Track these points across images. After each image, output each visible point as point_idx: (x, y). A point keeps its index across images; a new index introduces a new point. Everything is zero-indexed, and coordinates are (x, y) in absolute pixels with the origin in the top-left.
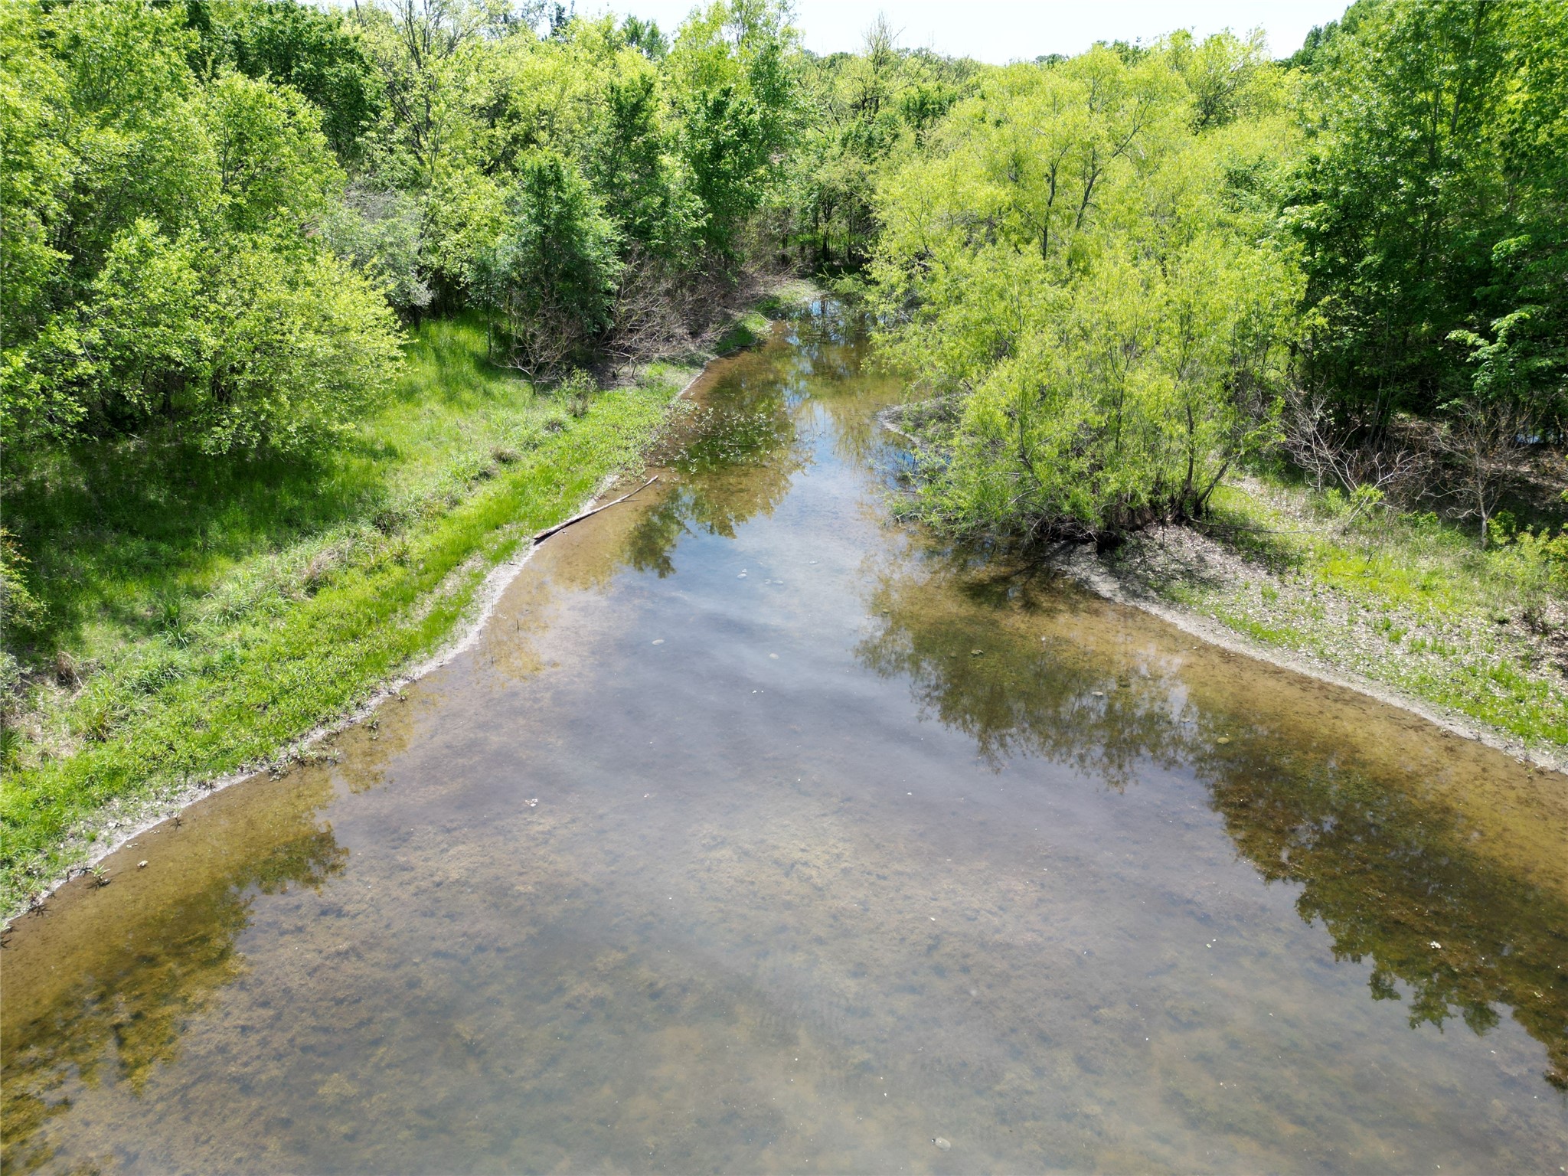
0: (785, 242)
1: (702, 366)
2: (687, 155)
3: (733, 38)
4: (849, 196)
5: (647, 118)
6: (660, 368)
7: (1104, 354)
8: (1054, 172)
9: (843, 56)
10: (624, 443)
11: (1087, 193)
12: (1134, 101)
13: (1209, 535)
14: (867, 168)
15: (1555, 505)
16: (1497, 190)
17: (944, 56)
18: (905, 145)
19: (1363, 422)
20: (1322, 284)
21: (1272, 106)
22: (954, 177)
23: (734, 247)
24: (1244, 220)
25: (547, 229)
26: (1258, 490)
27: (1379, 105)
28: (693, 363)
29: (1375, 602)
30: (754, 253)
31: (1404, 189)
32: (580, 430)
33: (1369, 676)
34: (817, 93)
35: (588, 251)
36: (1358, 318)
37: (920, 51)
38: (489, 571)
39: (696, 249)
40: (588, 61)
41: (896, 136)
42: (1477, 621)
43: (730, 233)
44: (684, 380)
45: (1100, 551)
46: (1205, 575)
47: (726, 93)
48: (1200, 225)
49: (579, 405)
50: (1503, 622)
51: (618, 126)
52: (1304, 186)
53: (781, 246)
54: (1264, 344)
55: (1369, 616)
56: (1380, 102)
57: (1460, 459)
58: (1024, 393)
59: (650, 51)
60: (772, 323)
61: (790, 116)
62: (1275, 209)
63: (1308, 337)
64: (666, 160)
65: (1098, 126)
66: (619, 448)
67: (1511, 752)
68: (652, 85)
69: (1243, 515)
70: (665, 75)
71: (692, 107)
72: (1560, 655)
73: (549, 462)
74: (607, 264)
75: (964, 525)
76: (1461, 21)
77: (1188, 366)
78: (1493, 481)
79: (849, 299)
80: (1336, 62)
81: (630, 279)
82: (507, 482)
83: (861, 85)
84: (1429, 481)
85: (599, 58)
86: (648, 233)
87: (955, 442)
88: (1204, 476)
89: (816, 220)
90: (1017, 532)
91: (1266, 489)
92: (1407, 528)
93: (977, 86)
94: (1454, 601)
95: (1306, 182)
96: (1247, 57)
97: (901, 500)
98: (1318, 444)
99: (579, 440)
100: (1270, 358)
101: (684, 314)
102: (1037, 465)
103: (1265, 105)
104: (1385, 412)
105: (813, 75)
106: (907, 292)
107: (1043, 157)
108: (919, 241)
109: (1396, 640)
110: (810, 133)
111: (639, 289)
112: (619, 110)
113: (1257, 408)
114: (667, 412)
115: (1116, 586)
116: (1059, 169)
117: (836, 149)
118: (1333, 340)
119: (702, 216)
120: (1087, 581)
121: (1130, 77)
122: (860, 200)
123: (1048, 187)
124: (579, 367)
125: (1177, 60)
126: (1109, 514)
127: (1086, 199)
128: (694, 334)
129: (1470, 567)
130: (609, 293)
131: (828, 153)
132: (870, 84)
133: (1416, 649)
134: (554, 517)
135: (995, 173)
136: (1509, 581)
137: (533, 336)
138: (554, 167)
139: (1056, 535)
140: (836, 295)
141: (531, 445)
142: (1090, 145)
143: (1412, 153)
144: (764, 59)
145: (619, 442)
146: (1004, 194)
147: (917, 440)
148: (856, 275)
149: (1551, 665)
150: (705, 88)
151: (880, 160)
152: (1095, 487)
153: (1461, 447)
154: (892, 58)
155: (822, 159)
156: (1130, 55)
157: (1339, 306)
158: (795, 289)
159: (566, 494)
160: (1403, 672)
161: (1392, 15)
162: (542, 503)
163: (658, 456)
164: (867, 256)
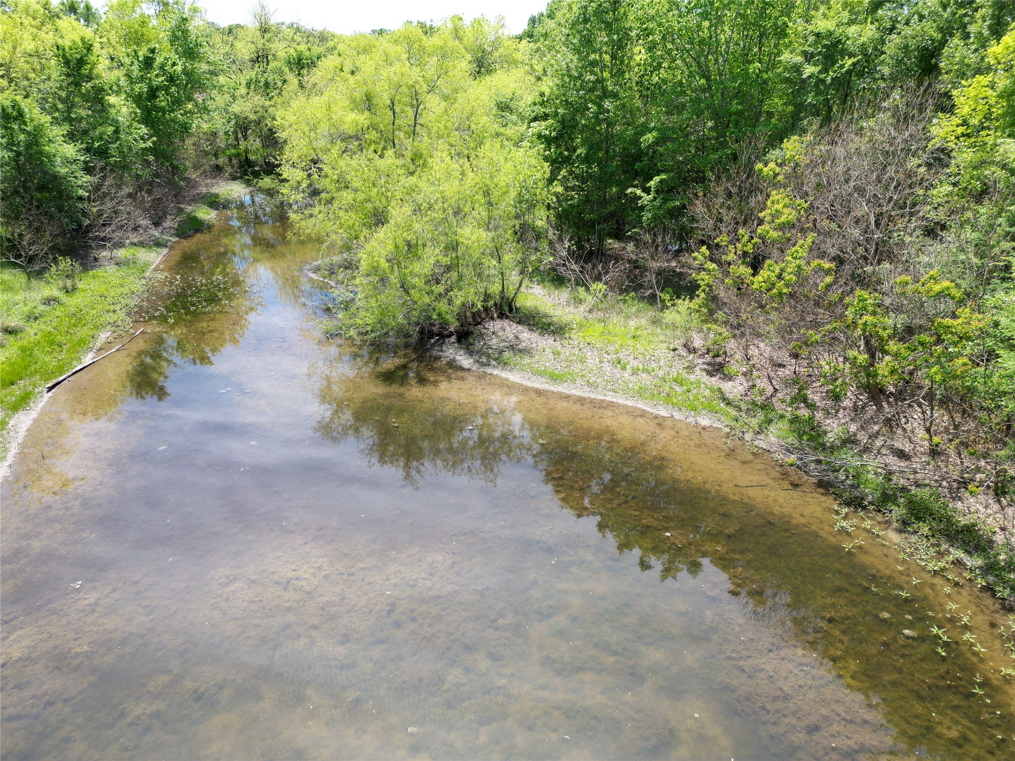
0: (216, 155)
1: (166, 246)
2: (128, 95)
3: (152, 12)
4: (258, 122)
5: (91, 69)
6: (132, 250)
7: (443, 219)
8: (392, 103)
9: (238, 26)
10: (112, 308)
11: (416, 117)
12: (435, 59)
13: (519, 322)
14: (267, 103)
15: (690, 282)
16: (638, 109)
17: (309, 27)
18: (292, 87)
19: (591, 247)
20: (557, 168)
21: (515, 63)
22: (329, 108)
23: (178, 160)
24: (509, 131)
25: (18, 154)
26: (542, 293)
27: (572, 61)
28: (158, 244)
29: (611, 349)
30: (194, 164)
31: (591, 110)
32: (72, 302)
33: (614, 391)
34: (223, 51)
35: (58, 169)
36: (579, 186)
37: (292, 24)
38: (10, 418)
39: (147, 163)
40: (33, 26)
41: (285, 81)
42: (662, 351)
43: (173, 151)
44: (154, 258)
45: (459, 341)
46: (520, 347)
47: (153, 51)
48: (486, 135)
49: (69, 283)
50: (675, 350)
51: (68, 75)
52: (540, 110)
53: (214, 158)
54: (532, 206)
55: (609, 357)
56: (573, 60)
57: (641, 262)
58: (397, 247)
59: (87, 20)
60: (216, 212)
61: (204, 67)
62: (526, 124)
63: (555, 200)
64: (112, 99)
65: (414, 74)
66: (108, 312)
67: (689, 420)
68: (91, 45)
69: (536, 308)
70: (101, 38)
71: (127, 61)
72: (704, 363)
73: (50, 329)
74: (75, 177)
75: (373, 335)
76: (606, 12)
77: (492, 222)
78: (660, 273)
79: (270, 193)
80: (545, 35)
81: (97, 188)
82: (15, 348)
83: (253, 46)
84: (628, 277)
85: (42, 24)
86: (107, 153)
87: (357, 281)
88: (511, 288)
89: (237, 139)
90: (407, 336)
91: (545, 291)
92: (621, 304)
93: (334, 48)
94: (650, 342)
95: (540, 107)
96: (497, 32)
97: (327, 324)
98: (569, 262)
99: (73, 310)
100: (537, 213)
101: (145, 210)
102: (412, 292)
103: (510, 62)
104: (601, 240)
105: (217, 38)
106: (310, 185)
107: (385, 94)
108: (311, 151)
109: (624, 368)
110: (222, 79)
111: (105, 195)
112: (67, 63)
113: (534, 244)
114: (144, 282)
115: (471, 360)
116: (396, 102)
117: (243, 90)
118: (568, 200)
119: (148, 139)
120: (454, 360)
121: (430, 43)
122: (266, 125)
123: (391, 113)
124: (64, 256)
125: (457, 34)
126: (461, 317)
127: (415, 120)
128: (156, 224)
129: (655, 322)
130: (81, 198)
131: (237, 93)
132: (260, 46)
133: (635, 372)
134: (61, 370)
135: (355, 105)
136: (674, 326)
137: (20, 235)
138: (15, 105)
139: (431, 335)
140: (260, 190)
141: (33, 317)
142: (412, 86)
143: (592, 90)
144: (178, 27)
145: (107, 307)
146: (363, 119)
147: (333, 284)
148: (273, 176)
149: (701, 369)
150: (135, 47)
151: (276, 97)
152: (450, 302)
153: (641, 256)
154: (273, 28)
155: (234, 97)
156: (428, 30)
157: (568, 180)
158: (230, 188)
159: (68, 351)
160: (631, 386)
161: (571, 8)
162: (49, 360)
163: (140, 314)
164: (277, 162)
